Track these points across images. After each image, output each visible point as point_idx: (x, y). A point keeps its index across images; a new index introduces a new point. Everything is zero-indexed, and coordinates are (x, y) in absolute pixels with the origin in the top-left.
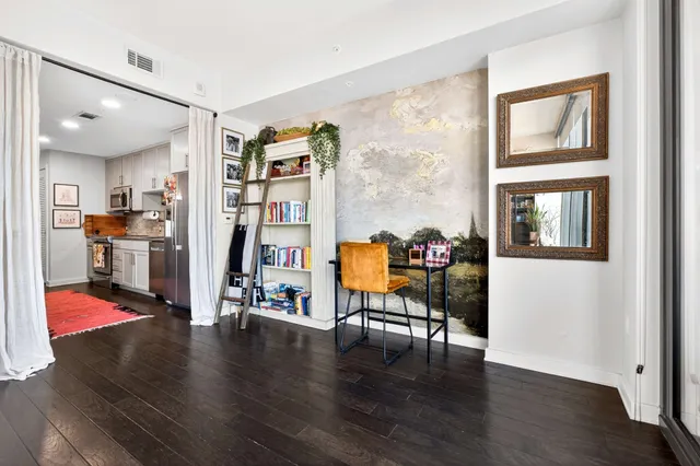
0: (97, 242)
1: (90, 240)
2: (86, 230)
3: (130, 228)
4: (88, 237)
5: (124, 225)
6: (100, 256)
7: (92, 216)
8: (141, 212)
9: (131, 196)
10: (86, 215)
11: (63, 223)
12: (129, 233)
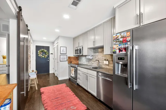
0: (71, 66)
1: (69, 65)
2: (68, 62)
3: (80, 61)
4: (69, 64)
5: (78, 60)
6: (73, 72)
7: (70, 57)
8: (86, 56)
9: (83, 50)
10: (68, 57)
11: (63, 59)
12: (80, 62)
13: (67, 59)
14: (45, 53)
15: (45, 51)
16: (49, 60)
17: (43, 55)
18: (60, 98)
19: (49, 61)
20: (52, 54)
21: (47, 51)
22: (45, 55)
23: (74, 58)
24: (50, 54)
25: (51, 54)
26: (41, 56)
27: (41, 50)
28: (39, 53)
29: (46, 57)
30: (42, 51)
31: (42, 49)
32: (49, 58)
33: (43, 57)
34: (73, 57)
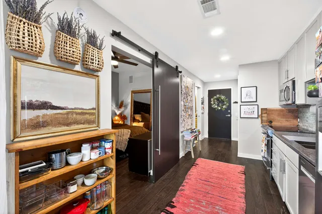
2: (262, 120)
3: (302, 121)
5: (296, 117)
10: (262, 109)
11: (246, 114)
12: (300, 124)
13: (260, 113)
14: (223, 102)
15: (223, 97)
16: (229, 115)
17: (218, 105)
18: (212, 184)
19: (231, 116)
20: (236, 102)
21: (226, 99)
22: (223, 106)
23: (281, 111)
24: (232, 102)
25: (234, 103)
26: (216, 106)
27: (215, 97)
28: (212, 103)
29: (223, 110)
30: (218, 99)
31: (218, 96)
32: (229, 111)
33: (220, 108)
34: (277, 110)
